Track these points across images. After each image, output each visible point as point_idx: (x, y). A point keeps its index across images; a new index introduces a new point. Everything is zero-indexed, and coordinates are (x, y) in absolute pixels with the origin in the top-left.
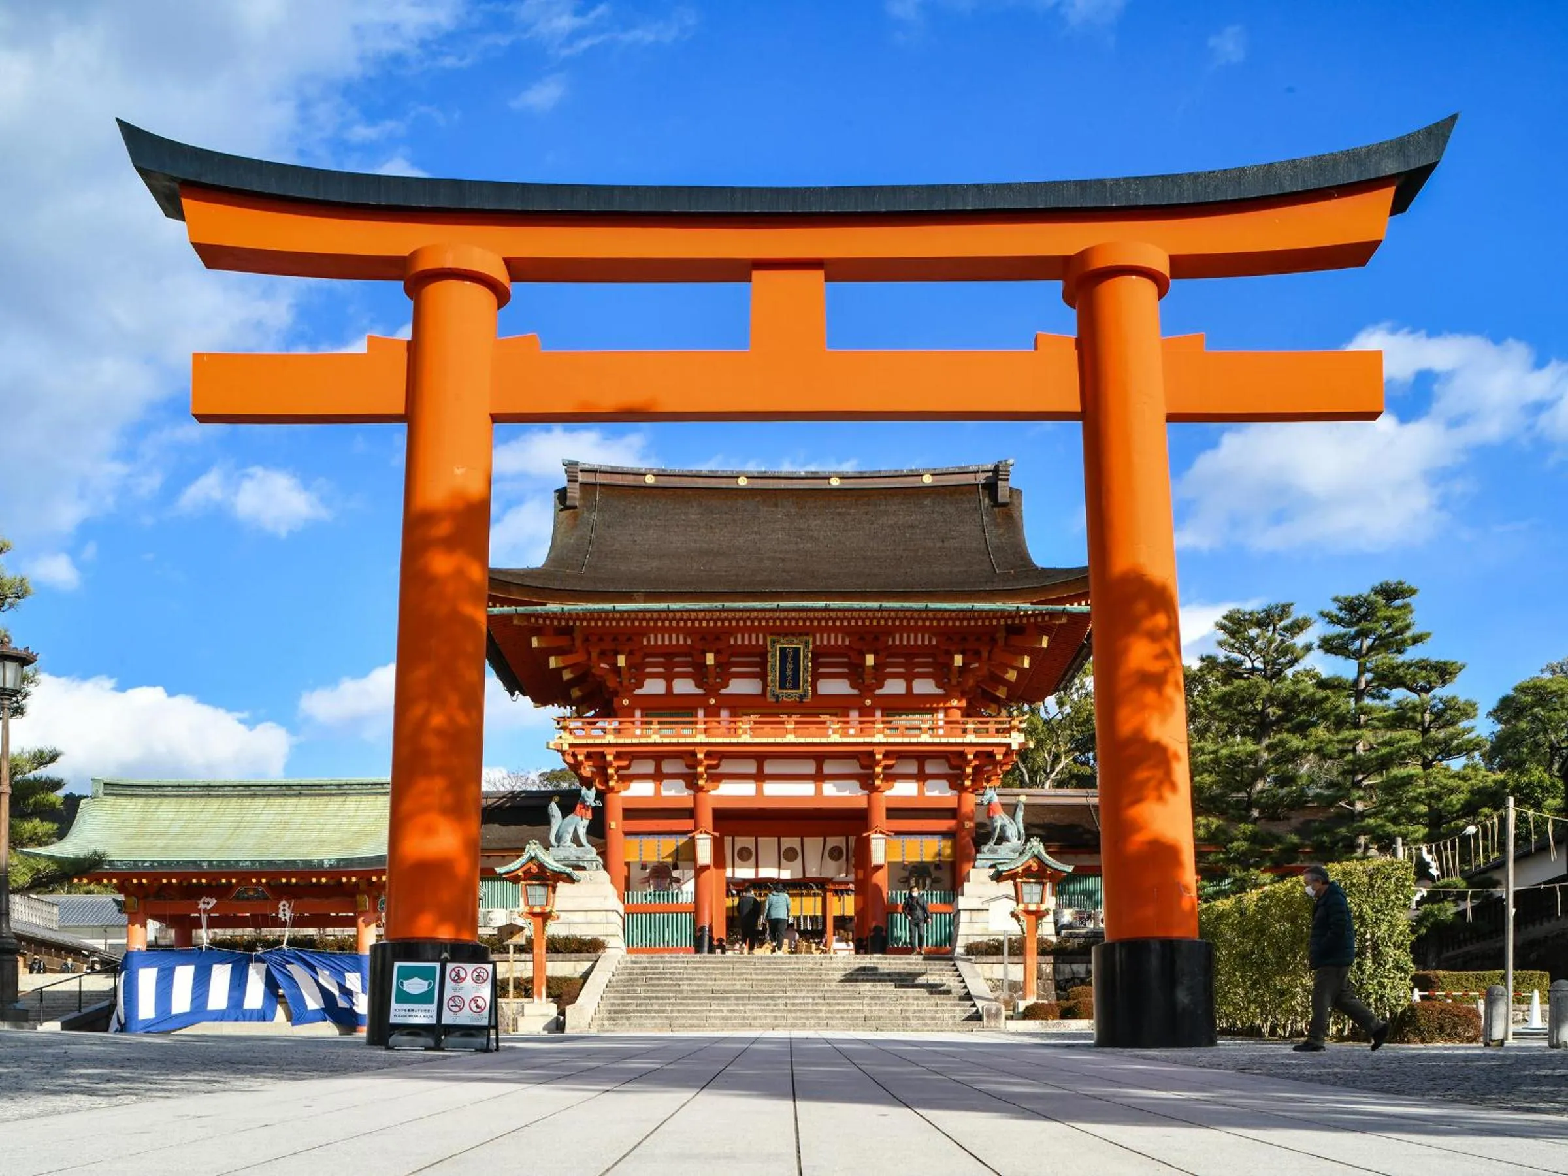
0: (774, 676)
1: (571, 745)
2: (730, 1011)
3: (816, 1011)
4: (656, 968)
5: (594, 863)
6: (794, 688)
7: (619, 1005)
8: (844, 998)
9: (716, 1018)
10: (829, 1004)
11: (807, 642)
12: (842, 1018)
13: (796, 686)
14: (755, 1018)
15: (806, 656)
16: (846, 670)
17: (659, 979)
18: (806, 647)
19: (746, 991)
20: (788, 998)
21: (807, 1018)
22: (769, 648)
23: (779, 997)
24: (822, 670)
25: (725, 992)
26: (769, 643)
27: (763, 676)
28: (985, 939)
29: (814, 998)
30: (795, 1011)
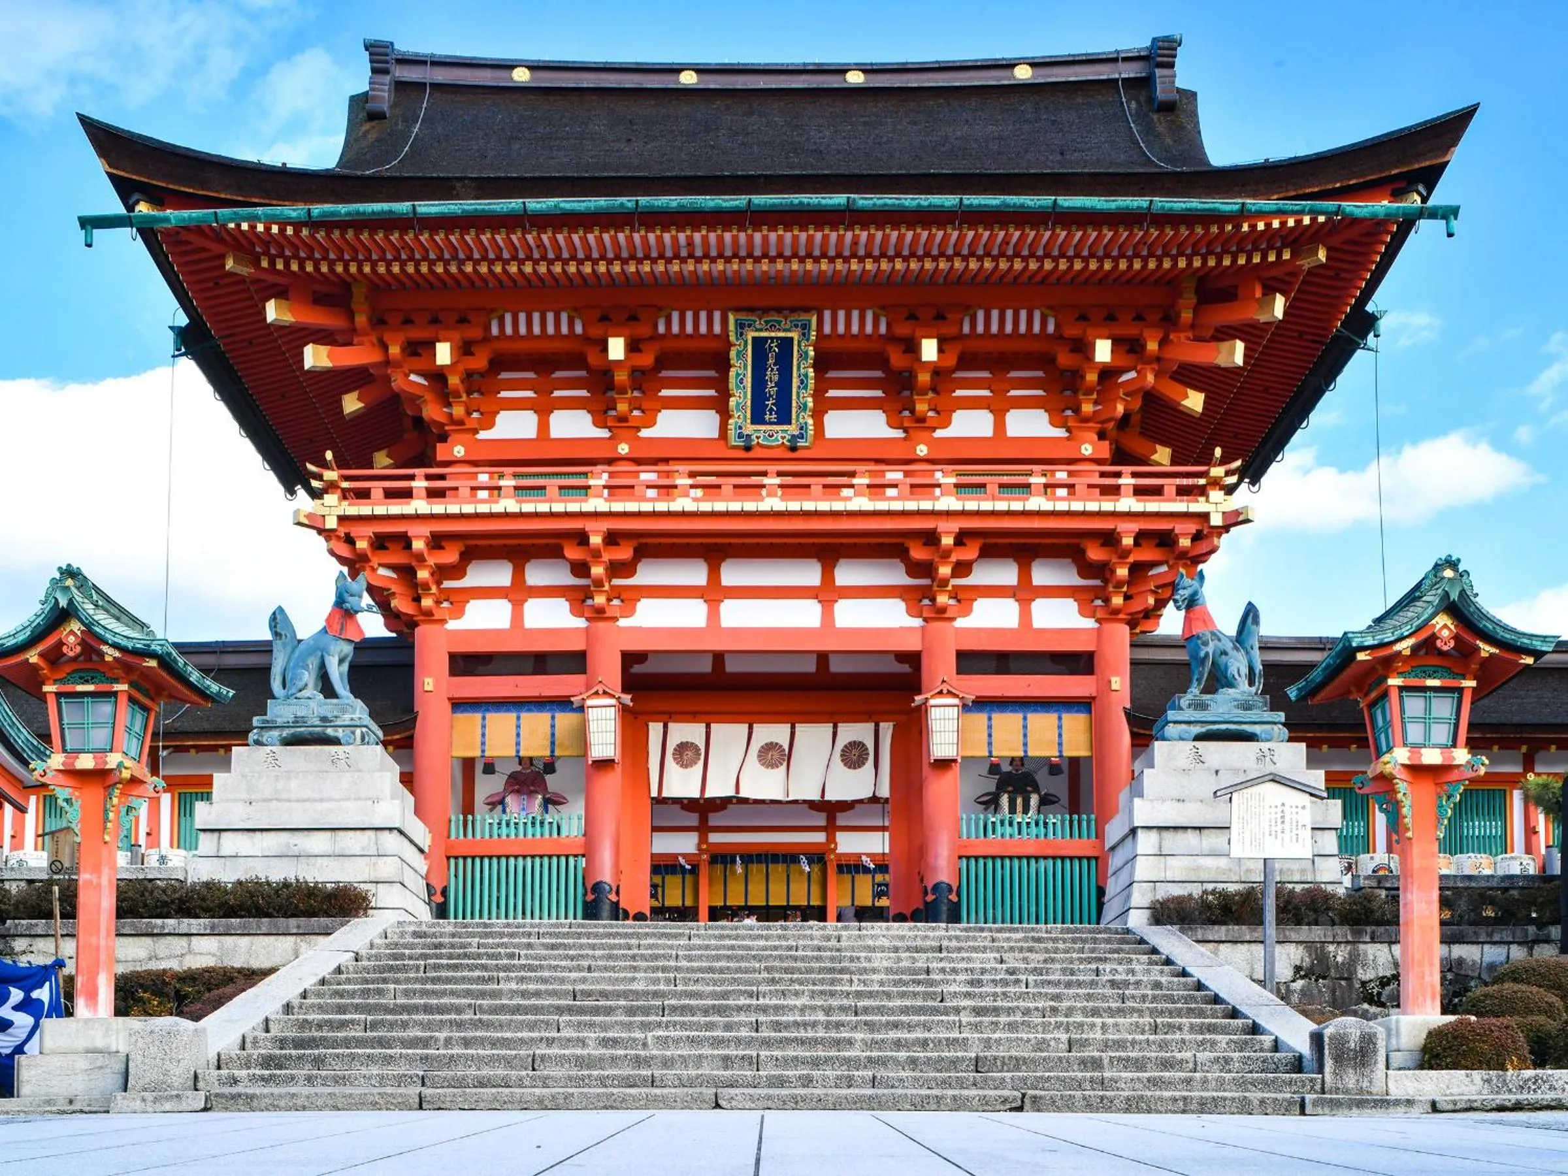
0: (741, 398)
1: (342, 519)
2: (605, 1042)
3: (837, 1043)
4: (463, 946)
5: (358, 732)
6: (780, 422)
7: (320, 1026)
8: (905, 1011)
9: (561, 1060)
10: (871, 1026)
11: (805, 327)
12: (913, 1062)
13: (784, 418)
14: (667, 1063)
15: (803, 356)
16: (879, 393)
17: (455, 967)
18: (805, 336)
19: (656, 994)
20: (764, 1010)
21: (816, 1063)
22: (732, 338)
23: (739, 1009)
24: (832, 393)
25: (604, 995)
26: (732, 327)
27: (721, 406)
28: (1196, 891)
29: (828, 1011)
30: (784, 1043)
